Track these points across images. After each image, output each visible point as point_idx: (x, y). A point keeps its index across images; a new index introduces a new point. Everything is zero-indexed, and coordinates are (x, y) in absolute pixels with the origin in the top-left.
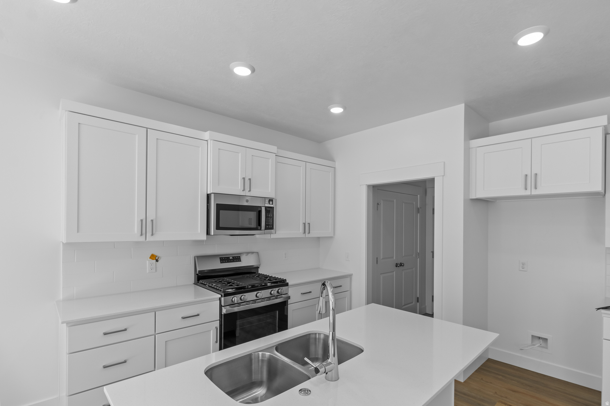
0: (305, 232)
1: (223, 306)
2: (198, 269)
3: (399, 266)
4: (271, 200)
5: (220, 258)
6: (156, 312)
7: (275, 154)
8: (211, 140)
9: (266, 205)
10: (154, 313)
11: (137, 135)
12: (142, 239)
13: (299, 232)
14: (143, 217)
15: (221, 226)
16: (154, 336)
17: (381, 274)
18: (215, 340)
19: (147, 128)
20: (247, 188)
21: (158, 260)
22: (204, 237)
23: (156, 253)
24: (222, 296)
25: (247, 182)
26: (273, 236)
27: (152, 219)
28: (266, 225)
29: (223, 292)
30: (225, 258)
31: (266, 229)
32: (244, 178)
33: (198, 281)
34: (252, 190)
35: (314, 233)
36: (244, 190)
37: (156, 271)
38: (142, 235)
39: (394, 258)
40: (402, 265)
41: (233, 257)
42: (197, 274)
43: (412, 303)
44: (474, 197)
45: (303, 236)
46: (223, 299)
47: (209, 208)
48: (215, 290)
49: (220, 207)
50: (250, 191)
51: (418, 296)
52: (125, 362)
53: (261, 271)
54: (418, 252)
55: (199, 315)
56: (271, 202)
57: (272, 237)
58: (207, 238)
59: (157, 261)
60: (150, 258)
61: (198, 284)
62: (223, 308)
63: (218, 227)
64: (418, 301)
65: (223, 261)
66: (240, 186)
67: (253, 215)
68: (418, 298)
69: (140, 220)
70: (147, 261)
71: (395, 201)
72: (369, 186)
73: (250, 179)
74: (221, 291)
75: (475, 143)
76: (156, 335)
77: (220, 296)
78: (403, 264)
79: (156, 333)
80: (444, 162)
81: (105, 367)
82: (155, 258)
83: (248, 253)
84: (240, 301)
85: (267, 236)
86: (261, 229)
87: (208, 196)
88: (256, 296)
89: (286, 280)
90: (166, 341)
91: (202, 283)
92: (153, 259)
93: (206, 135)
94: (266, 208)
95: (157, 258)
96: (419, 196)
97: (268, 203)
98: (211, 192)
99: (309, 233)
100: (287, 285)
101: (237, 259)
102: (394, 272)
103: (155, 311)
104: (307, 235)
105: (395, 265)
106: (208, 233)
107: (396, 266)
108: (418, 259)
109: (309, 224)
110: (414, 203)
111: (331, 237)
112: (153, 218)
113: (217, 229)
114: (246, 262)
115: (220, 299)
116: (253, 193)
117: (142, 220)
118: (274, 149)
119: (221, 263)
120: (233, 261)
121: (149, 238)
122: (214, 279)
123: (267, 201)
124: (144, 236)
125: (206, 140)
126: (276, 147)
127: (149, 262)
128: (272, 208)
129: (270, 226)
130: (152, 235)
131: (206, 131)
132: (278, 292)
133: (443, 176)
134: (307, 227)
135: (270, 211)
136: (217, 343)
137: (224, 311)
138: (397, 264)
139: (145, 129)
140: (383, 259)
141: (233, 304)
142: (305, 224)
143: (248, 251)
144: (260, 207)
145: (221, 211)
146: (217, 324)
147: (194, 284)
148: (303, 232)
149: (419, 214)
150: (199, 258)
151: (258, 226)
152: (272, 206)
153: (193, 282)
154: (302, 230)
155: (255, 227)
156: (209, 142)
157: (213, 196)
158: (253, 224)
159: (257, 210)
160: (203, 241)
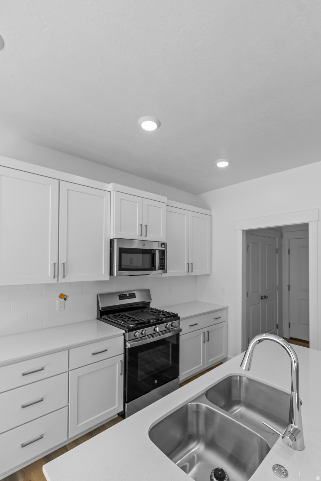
0: (188, 271)
1: (127, 341)
2: (101, 306)
3: (264, 299)
4: (163, 244)
5: (119, 295)
6: (70, 350)
7: (165, 204)
8: (114, 191)
9: (160, 248)
10: (68, 351)
11: (51, 187)
12: (55, 281)
13: (183, 271)
14: (56, 261)
15: (122, 267)
16: (67, 373)
17: (251, 306)
18: (121, 372)
19: (59, 180)
20: (144, 234)
21: (67, 298)
22: (107, 277)
23: (64, 293)
24: (126, 331)
25: (144, 228)
27: (63, 263)
28: (159, 266)
29: (127, 328)
30: (123, 295)
31: (159, 269)
32: (141, 225)
33: (100, 316)
34: (147, 235)
35: (196, 272)
36: (141, 235)
37: (64, 309)
38: (54, 277)
39: (260, 292)
40: (266, 298)
41: (129, 294)
42: (100, 311)
43: (273, 329)
45: (187, 274)
46: (127, 334)
47: (112, 252)
48: (121, 326)
49: (122, 251)
50: (146, 236)
51: (278, 324)
52: (42, 400)
53: (152, 306)
54: (277, 286)
55: (107, 350)
56: (163, 246)
57: (162, 276)
58: (110, 278)
59: (65, 299)
60: (60, 297)
61: (101, 319)
62: (127, 342)
63: (120, 269)
64: (277, 328)
65: (121, 298)
66: (138, 232)
67: (148, 257)
68: (277, 325)
69: (53, 263)
70: (57, 300)
71: (260, 243)
72: (243, 231)
73: (146, 226)
74: (125, 327)
76: (70, 372)
77: (124, 332)
78: (267, 296)
79: (70, 370)
80: (319, 209)
81: (24, 407)
82: (63, 297)
83: (141, 292)
84: (141, 336)
85: (160, 276)
86: (155, 270)
87: (111, 241)
88: (155, 330)
89: (177, 314)
90: (78, 377)
91: (105, 319)
92: (62, 298)
93: (110, 187)
94: (159, 250)
95: (65, 297)
96: (277, 239)
97: (160, 246)
98: (114, 237)
99: (192, 272)
100: (178, 318)
101: (133, 296)
102: (260, 304)
103: (68, 349)
104: (190, 274)
105: (261, 297)
106: (111, 273)
107: (262, 299)
108: (277, 292)
109: (192, 264)
110: (274, 245)
111: (208, 275)
112: (64, 261)
113: (119, 270)
114: (139, 298)
115: (124, 335)
116: (148, 239)
117: (55, 264)
118: (164, 199)
119: (120, 300)
120: (130, 298)
121: (61, 280)
122: (114, 314)
123: (160, 245)
124: (56, 278)
125: (109, 191)
126: (166, 198)
127: (59, 302)
128: (165, 251)
129: (163, 267)
130: (64, 277)
131: (109, 183)
132: (172, 326)
133: (317, 221)
134: (190, 267)
135: (163, 253)
136: (122, 375)
137: (128, 345)
138: (262, 297)
139: (58, 181)
140: (252, 293)
141: (135, 339)
142: (188, 264)
143: (141, 290)
144: (154, 250)
145: (123, 255)
146: (122, 357)
147: (97, 319)
148: (187, 271)
149: (277, 254)
150: (101, 296)
151: (152, 267)
152: (164, 249)
153: (96, 317)
154: (186, 270)
155: (150, 268)
156: (112, 193)
157: (116, 241)
158: (148, 265)
159: (151, 253)
160: (107, 281)
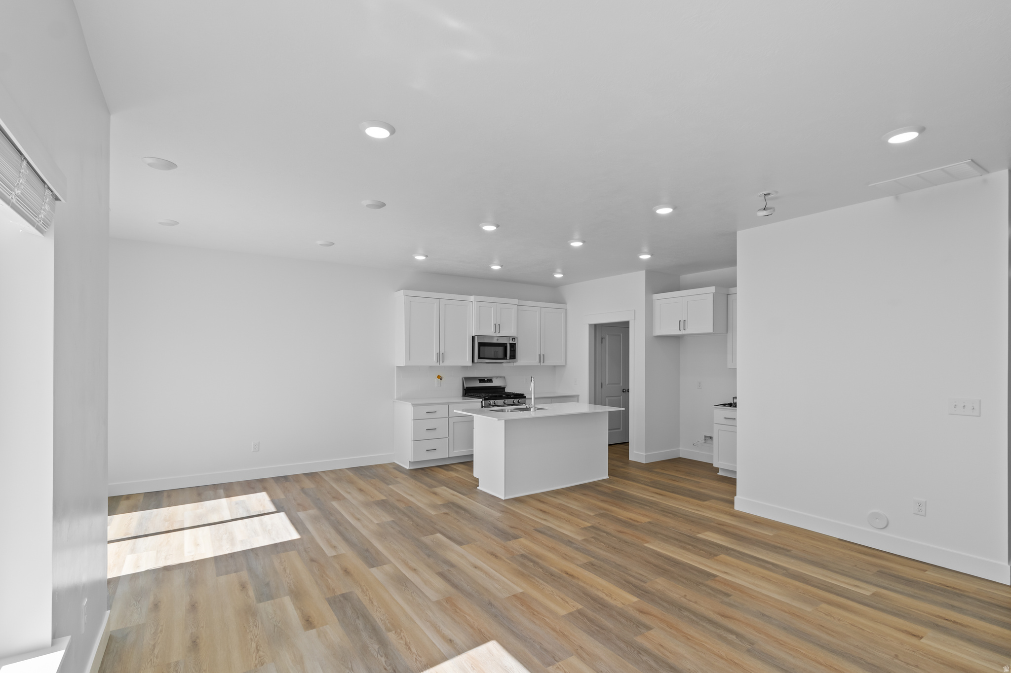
0: (540, 362)
1: (484, 406)
2: (465, 386)
3: (626, 392)
4: (514, 338)
5: (479, 379)
7: (517, 305)
8: (475, 301)
9: (510, 342)
11: (435, 304)
12: (438, 364)
13: (535, 362)
14: (438, 351)
15: (481, 356)
16: (447, 418)
17: (607, 397)
19: (440, 299)
20: (497, 331)
22: (470, 364)
23: (441, 374)
24: (483, 400)
25: (498, 327)
26: (516, 364)
27: (442, 353)
28: (510, 356)
29: (483, 398)
30: (482, 379)
31: (510, 359)
32: (495, 324)
33: (465, 393)
35: (549, 362)
36: (495, 332)
37: (440, 386)
38: (438, 362)
39: (621, 384)
41: (487, 379)
42: (464, 389)
44: (655, 335)
45: (539, 364)
47: (473, 345)
48: (479, 397)
49: (480, 344)
50: (499, 332)
53: (507, 390)
56: (514, 340)
57: (514, 365)
58: (472, 364)
59: (441, 379)
60: (438, 377)
61: (465, 396)
63: (479, 358)
65: (481, 382)
66: (493, 329)
67: (501, 349)
69: (436, 352)
71: (621, 335)
72: (591, 325)
73: (499, 325)
75: (656, 296)
79: (449, 417)
80: (635, 310)
82: (440, 377)
83: (497, 377)
84: (493, 405)
85: (512, 364)
86: (506, 359)
87: (473, 338)
88: (504, 403)
89: (524, 394)
91: (468, 394)
93: (472, 298)
94: (510, 344)
98: (475, 335)
99: (545, 362)
100: (525, 397)
101: (490, 380)
102: (621, 397)
103: (448, 404)
104: (543, 364)
106: (473, 361)
107: (623, 392)
109: (544, 355)
111: (563, 366)
112: (443, 351)
114: (496, 383)
115: (482, 402)
116: (501, 334)
117: (438, 353)
118: (516, 301)
120: (488, 382)
121: (441, 364)
122: (475, 391)
123: (511, 339)
125: (471, 301)
127: (437, 380)
128: (515, 344)
129: (513, 357)
130: (443, 362)
131: (471, 295)
132: (518, 402)
133: (633, 320)
134: (542, 358)
135: (513, 346)
138: (623, 390)
140: (608, 384)
142: (540, 355)
143: (497, 375)
144: (506, 344)
145: (481, 347)
150: (467, 379)
151: (505, 357)
152: (514, 342)
153: (462, 395)
154: (537, 360)
155: (503, 357)
156: (473, 302)
157: (476, 338)
158: (501, 355)
159: (504, 346)
160: (469, 367)
